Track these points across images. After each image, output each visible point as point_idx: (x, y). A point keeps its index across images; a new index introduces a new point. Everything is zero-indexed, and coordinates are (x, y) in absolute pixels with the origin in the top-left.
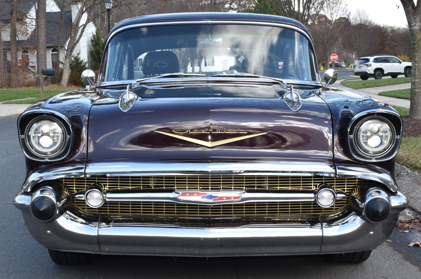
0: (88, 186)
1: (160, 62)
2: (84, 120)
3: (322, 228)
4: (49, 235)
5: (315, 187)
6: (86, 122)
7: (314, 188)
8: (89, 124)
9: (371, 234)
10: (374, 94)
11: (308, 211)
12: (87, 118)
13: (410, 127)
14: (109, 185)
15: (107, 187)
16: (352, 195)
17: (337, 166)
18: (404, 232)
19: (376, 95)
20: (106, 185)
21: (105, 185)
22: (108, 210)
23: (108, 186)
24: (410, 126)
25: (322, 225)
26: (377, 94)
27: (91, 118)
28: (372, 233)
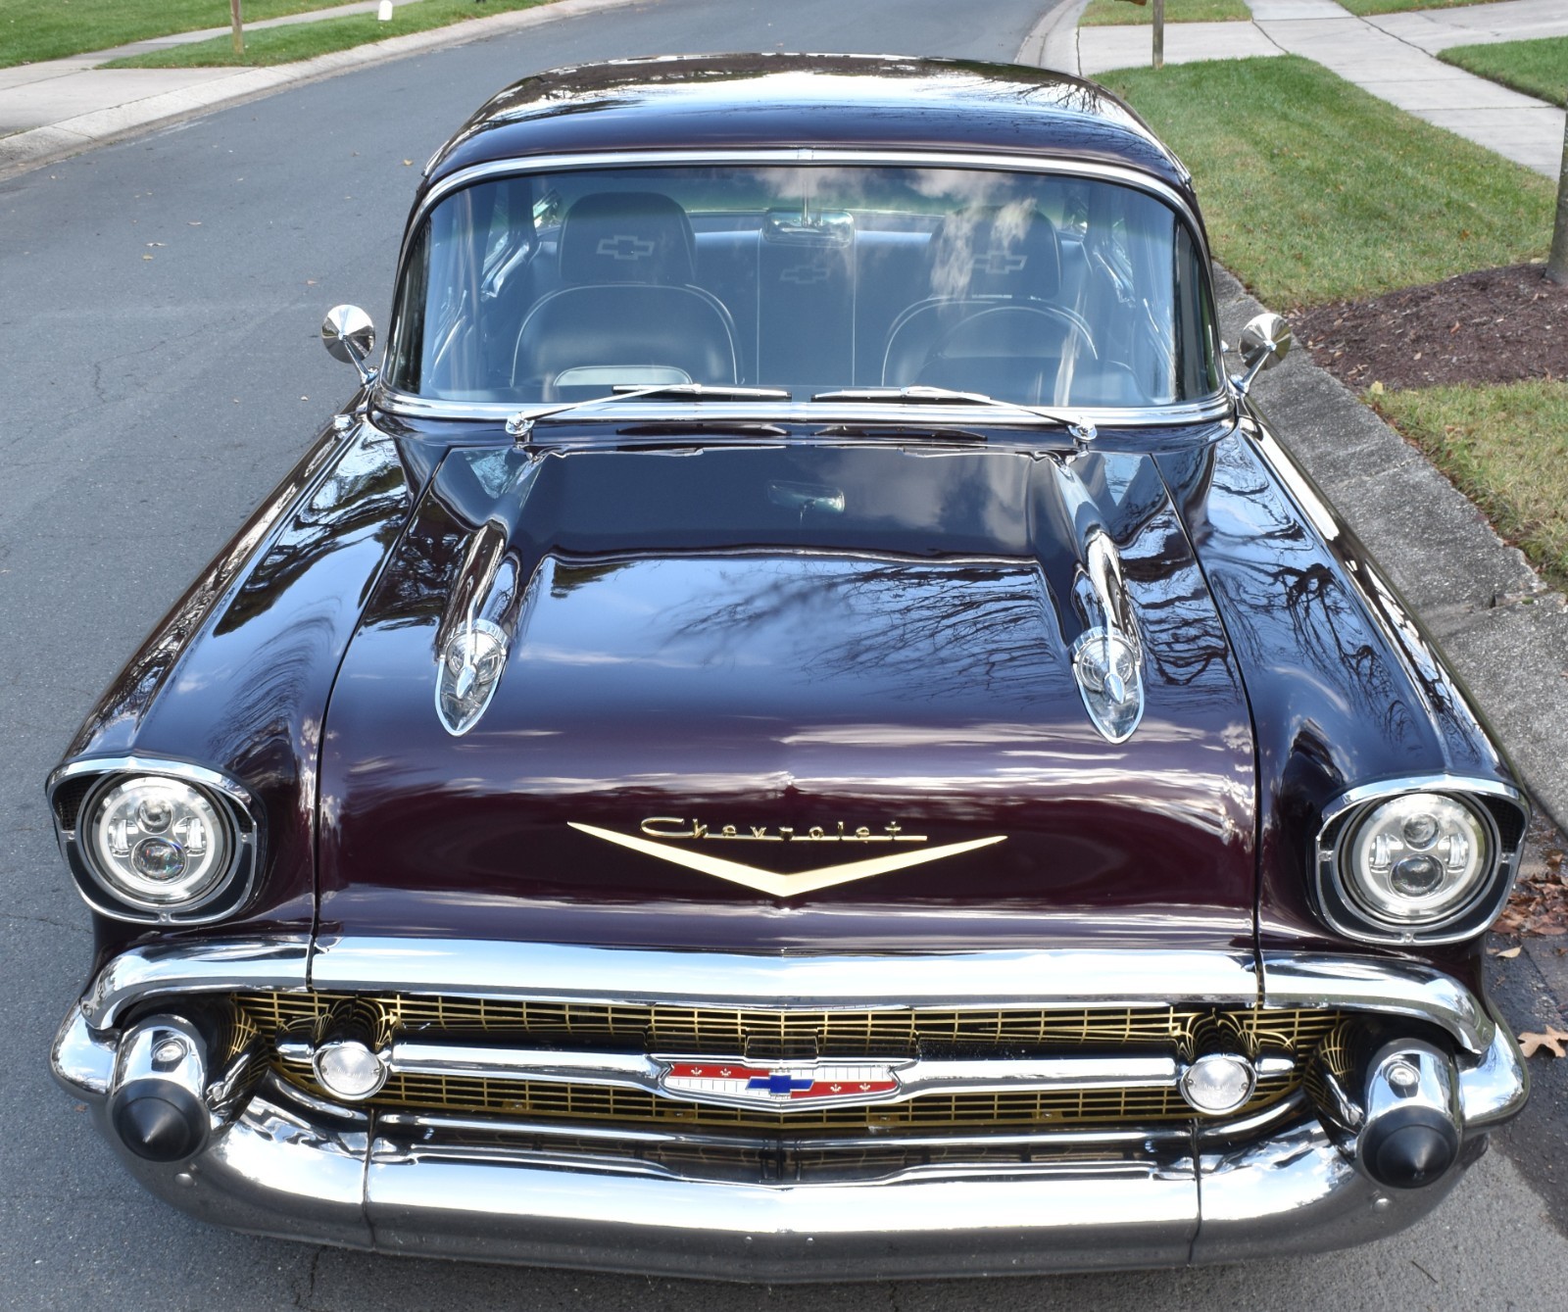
0: (326, 1005)
1: (624, 238)
2: (304, 743)
3: (1198, 1178)
4: (188, 1186)
5: (1178, 1024)
6: (313, 752)
7: (1174, 1028)
8: (323, 758)
9: (1381, 1204)
10: (1424, 51)
11: (1148, 1107)
12: (315, 740)
13: (1548, 327)
14: (403, 1007)
15: (395, 1014)
16: (1318, 1052)
17: (1266, 959)
18: (1502, 958)
19: (1431, 56)
20: (394, 1006)
21: (388, 1006)
22: (403, 1093)
23: (399, 1011)
24: (1549, 323)
25: (1197, 1164)
26: (1435, 53)
27: (330, 736)
28: (1383, 1201)
